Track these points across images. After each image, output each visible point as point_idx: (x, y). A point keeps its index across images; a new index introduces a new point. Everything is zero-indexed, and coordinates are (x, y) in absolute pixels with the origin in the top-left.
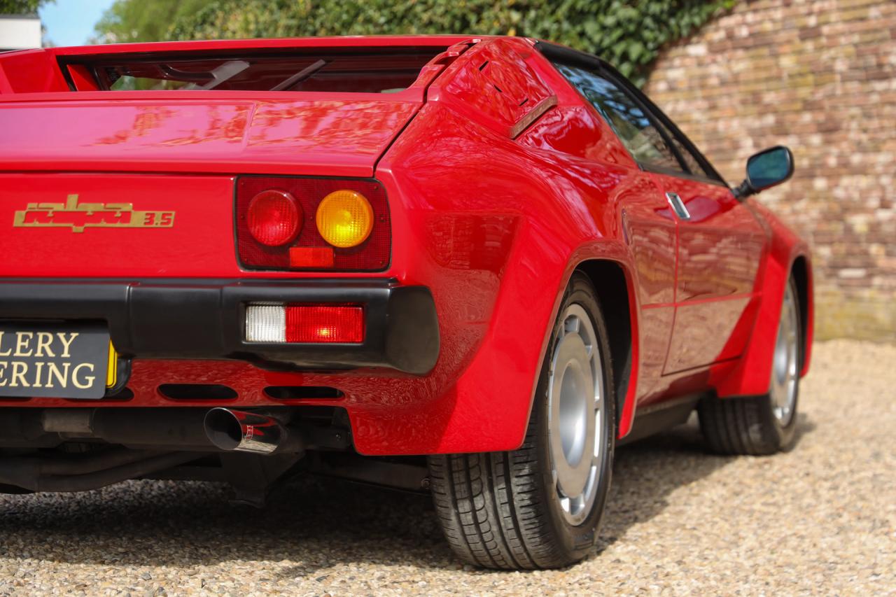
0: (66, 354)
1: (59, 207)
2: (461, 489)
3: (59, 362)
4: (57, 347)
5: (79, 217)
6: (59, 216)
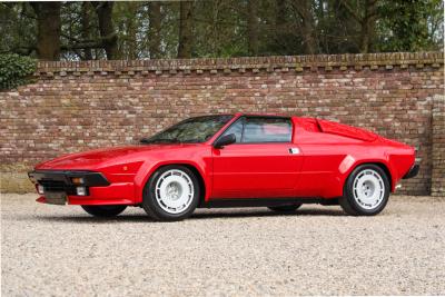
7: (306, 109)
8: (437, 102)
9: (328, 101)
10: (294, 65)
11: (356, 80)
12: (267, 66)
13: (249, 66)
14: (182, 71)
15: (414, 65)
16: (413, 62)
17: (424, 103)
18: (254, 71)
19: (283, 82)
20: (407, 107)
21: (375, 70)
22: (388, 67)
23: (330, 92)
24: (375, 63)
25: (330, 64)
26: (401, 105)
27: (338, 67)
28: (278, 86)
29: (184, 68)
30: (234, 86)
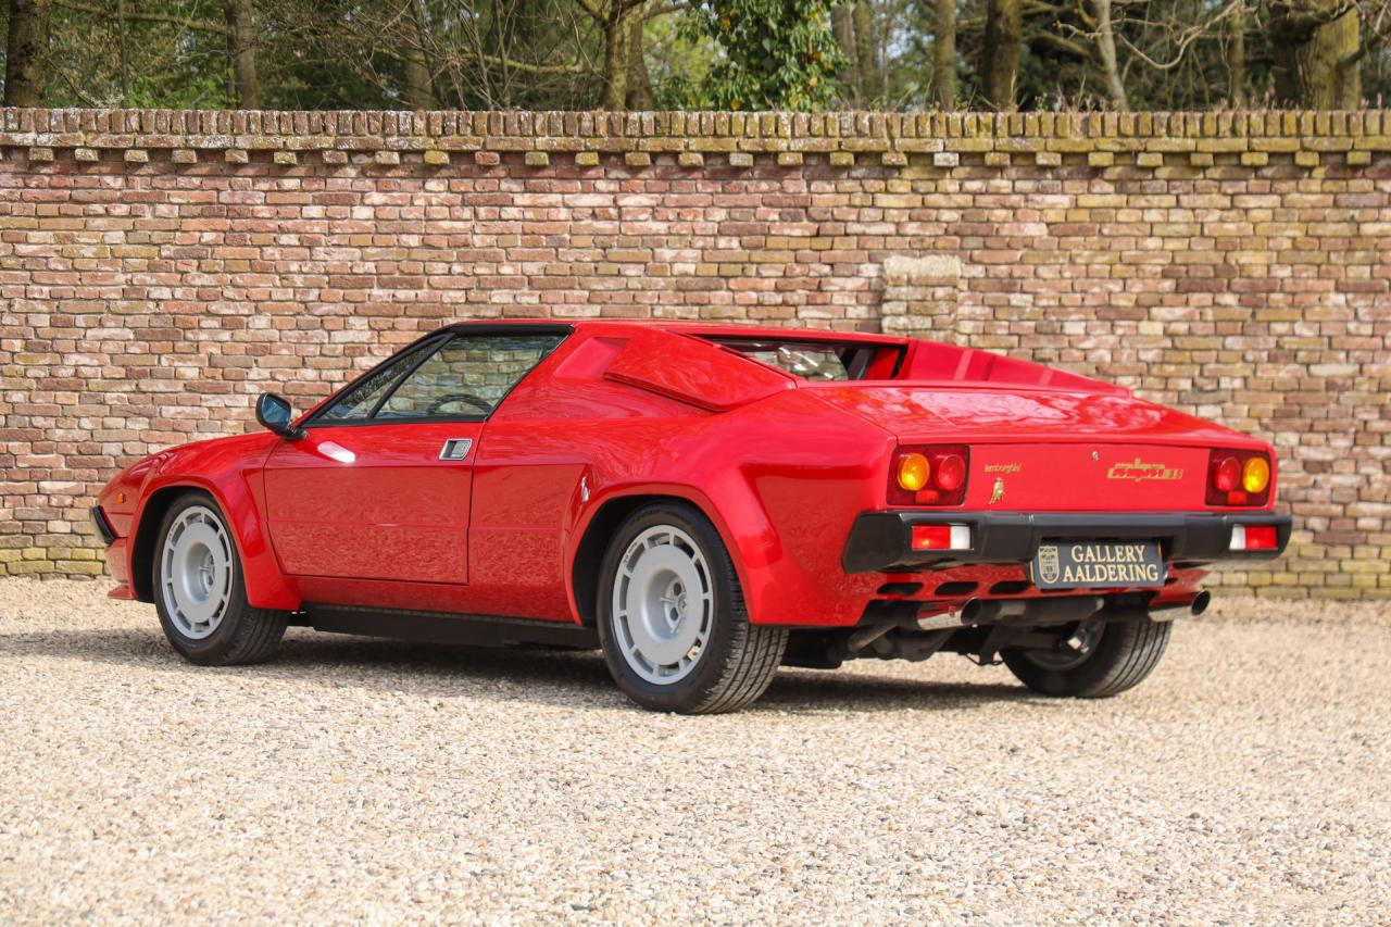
0: (1141, 560)
1: (1129, 466)
2: (1140, 643)
3: (1140, 564)
4: (1136, 554)
5: (1139, 473)
6: (1131, 472)
7: (459, 296)
8: (897, 283)
9: (532, 268)
10: (417, 143)
11: (628, 201)
12: (325, 142)
13: (260, 142)
14: (24, 149)
15: (824, 156)
16: (819, 144)
17: (851, 284)
18: (279, 158)
19: (377, 198)
20: (799, 296)
21: (692, 169)
22: (735, 160)
23: (542, 238)
24: (694, 144)
25: (541, 142)
26: (778, 290)
27: (570, 155)
28: (362, 213)
29: (29, 138)
30: (209, 210)
